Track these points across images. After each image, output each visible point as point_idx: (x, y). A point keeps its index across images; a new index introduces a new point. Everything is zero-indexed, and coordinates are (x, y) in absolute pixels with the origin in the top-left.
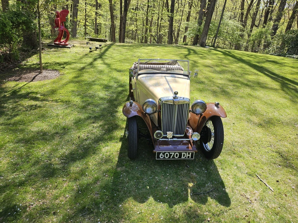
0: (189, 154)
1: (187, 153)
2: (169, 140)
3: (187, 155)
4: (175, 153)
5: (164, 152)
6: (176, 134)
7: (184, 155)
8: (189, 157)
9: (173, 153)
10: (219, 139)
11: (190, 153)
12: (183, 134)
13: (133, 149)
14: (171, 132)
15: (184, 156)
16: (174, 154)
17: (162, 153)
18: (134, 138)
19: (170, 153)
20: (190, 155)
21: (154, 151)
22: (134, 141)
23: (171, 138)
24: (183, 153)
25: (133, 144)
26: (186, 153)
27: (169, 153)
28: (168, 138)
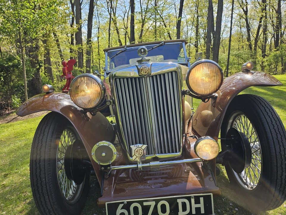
0: (197, 201)
1: (193, 200)
2: (140, 166)
3: (194, 206)
4: (157, 202)
5: (125, 201)
6: (162, 153)
7: (184, 205)
8: (198, 209)
9: (153, 204)
10: (278, 150)
11: (202, 199)
12: (179, 151)
13: (42, 199)
14: (140, 145)
15: (184, 209)
16: (156, 207)
17: (121, 206)
18: (42, 169)
19: (145, 204)
20: (201, 205)
21: (101, 200)
22: (42, 176)
23: (143, 162)
24: (180, 201)
25: (39, 185)
26: (189, 199)
27: (141, 203)
28: (135, 163)
